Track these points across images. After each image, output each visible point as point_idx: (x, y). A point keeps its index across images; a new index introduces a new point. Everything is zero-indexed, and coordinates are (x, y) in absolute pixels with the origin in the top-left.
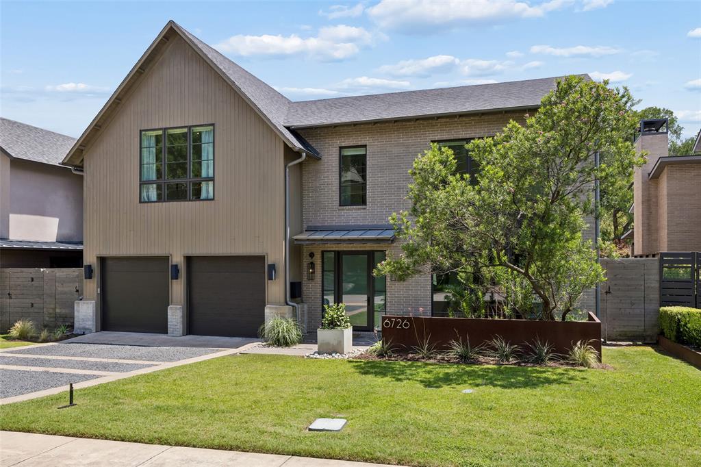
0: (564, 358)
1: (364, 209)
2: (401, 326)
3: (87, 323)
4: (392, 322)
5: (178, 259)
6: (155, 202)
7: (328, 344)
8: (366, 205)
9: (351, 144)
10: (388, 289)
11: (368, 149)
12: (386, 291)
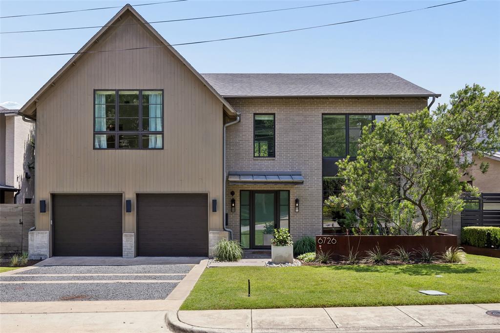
0: (441, 258)
1: (274, 160)
2: (330, 242)
3: (42, 250)
4: (324, 239)
5: (130, 195)
6: (105, 149)
7: (281, 256)
8: (275, 157)
9: (264, 112)
10: (291, 218)
11: (276, 116)
12: (289, 220)
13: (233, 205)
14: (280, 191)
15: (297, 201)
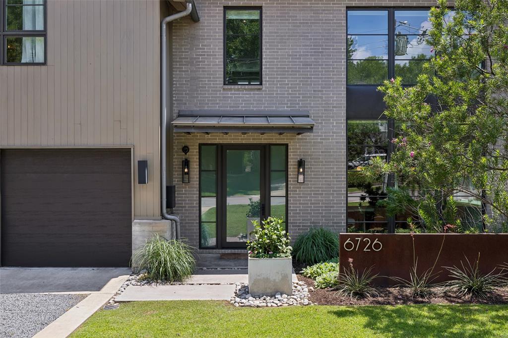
1: (259, 89)
2: (370, 247)
4: (355, 242)
7: (267, 280)
8: (261, 84)
9: (241, 4)
10: (291, 194)
11: (264, 11)
12: (287, 196)
13: (186, 170)
14: (270, 145)
15: (301, 163)
